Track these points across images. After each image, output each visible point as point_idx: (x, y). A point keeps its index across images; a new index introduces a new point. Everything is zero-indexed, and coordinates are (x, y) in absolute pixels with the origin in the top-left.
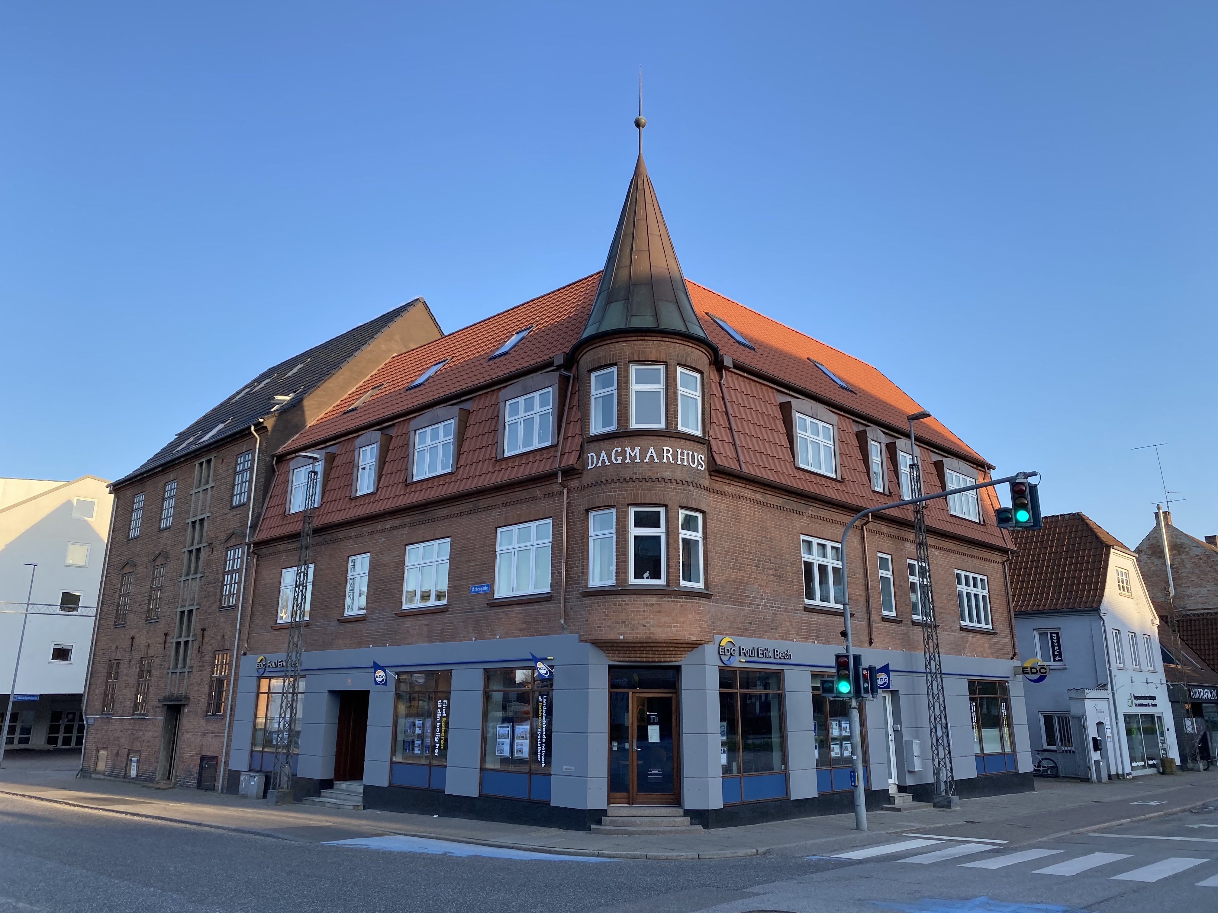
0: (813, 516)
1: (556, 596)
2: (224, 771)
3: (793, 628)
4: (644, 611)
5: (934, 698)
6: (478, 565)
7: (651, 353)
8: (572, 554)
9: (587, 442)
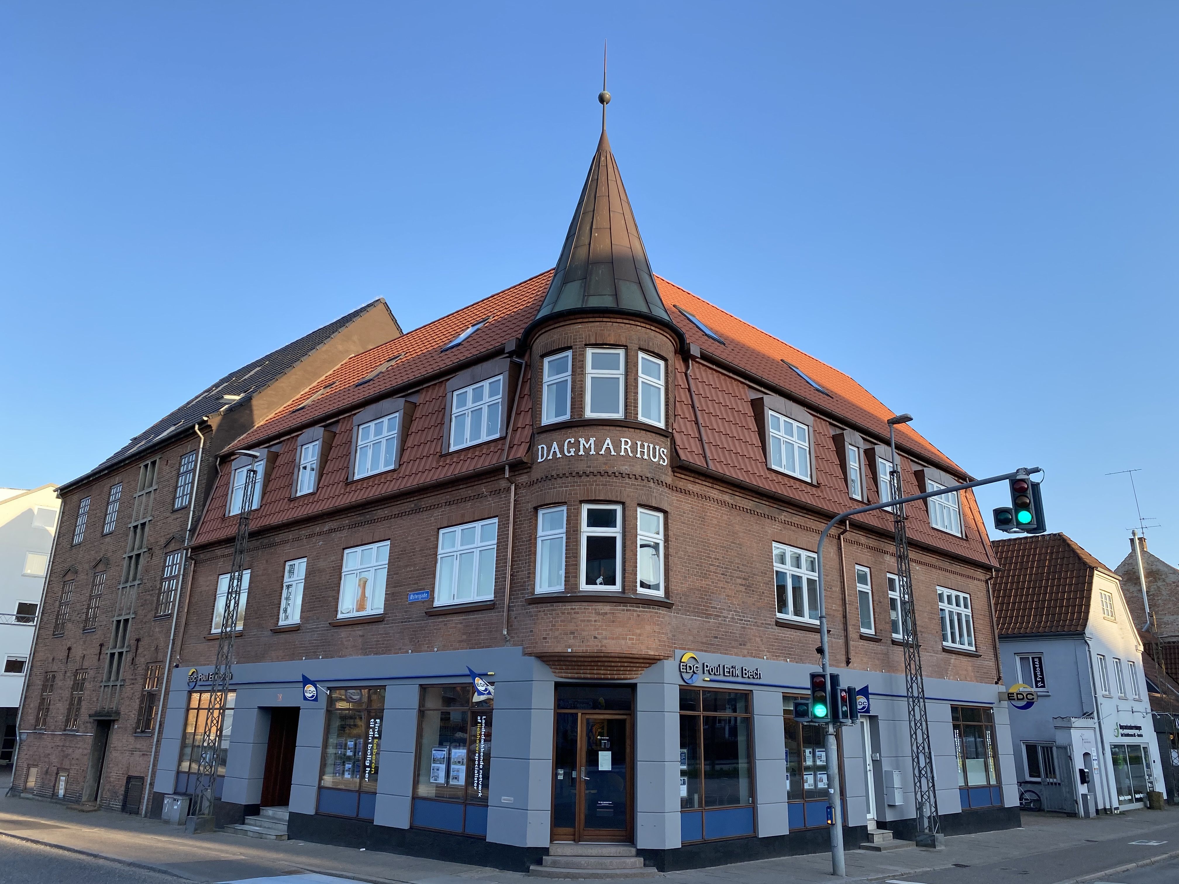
0: (786, 522)
1: (499, 604)
2: (149, 793)
3: (763, 644)
4: (595, 621)
5: (916, 724)
6: (418, 570)
7: (609, 335)
8: (518, 557)
9: (538, 433)
